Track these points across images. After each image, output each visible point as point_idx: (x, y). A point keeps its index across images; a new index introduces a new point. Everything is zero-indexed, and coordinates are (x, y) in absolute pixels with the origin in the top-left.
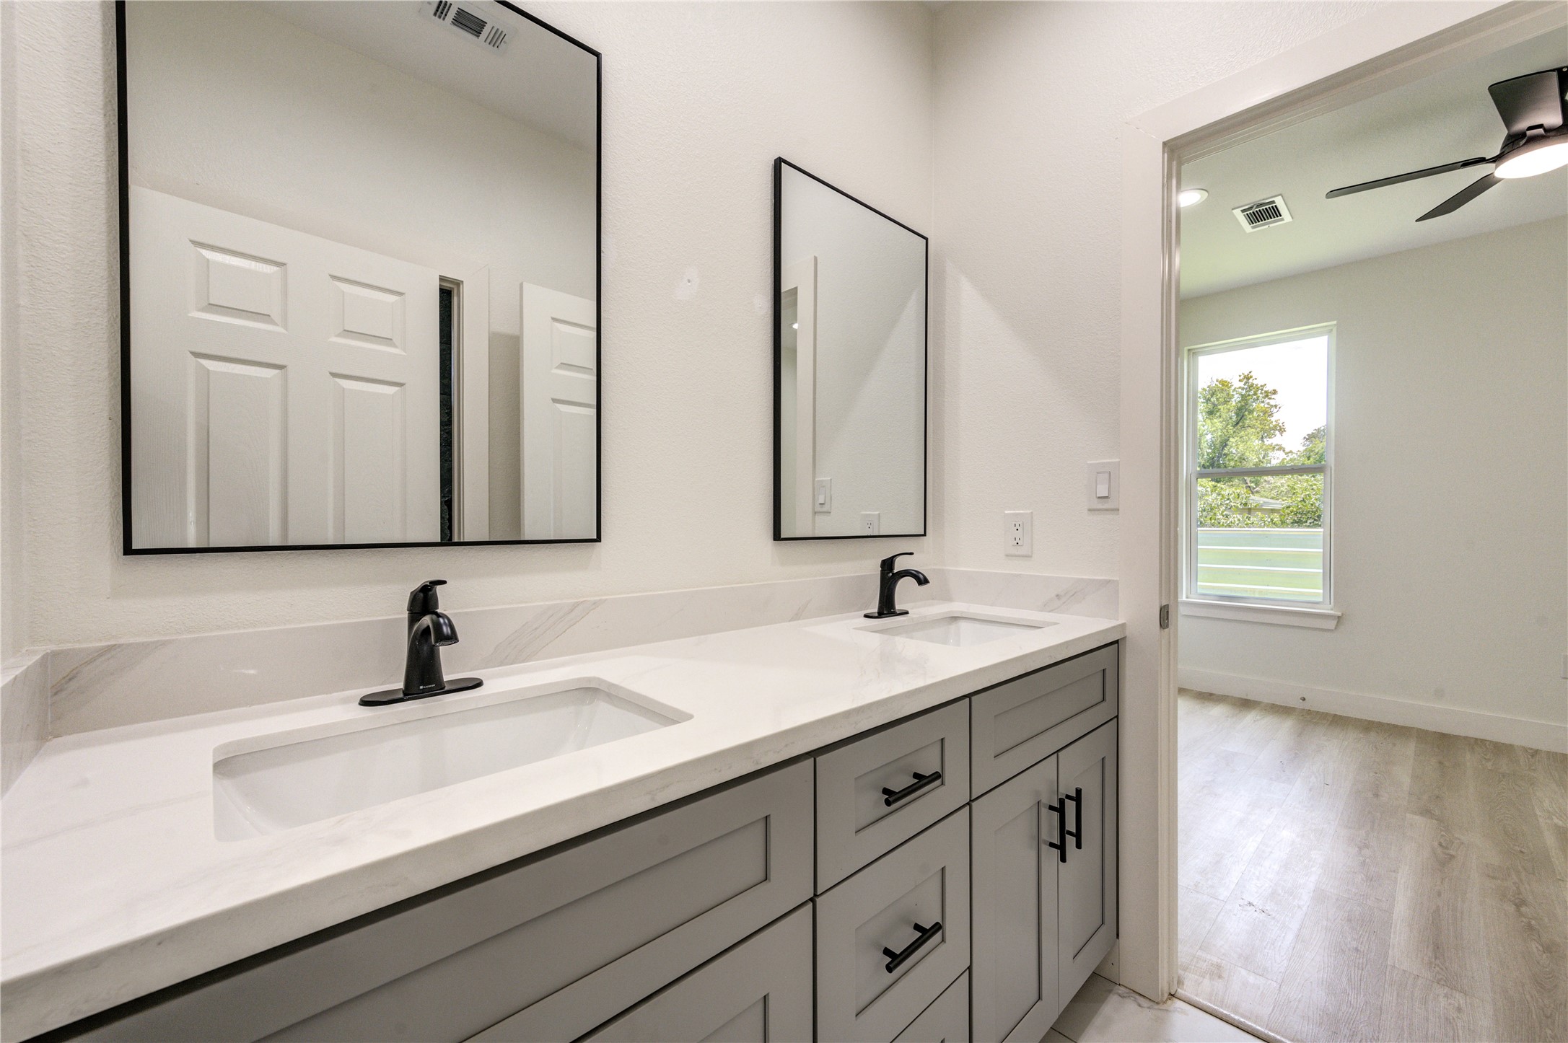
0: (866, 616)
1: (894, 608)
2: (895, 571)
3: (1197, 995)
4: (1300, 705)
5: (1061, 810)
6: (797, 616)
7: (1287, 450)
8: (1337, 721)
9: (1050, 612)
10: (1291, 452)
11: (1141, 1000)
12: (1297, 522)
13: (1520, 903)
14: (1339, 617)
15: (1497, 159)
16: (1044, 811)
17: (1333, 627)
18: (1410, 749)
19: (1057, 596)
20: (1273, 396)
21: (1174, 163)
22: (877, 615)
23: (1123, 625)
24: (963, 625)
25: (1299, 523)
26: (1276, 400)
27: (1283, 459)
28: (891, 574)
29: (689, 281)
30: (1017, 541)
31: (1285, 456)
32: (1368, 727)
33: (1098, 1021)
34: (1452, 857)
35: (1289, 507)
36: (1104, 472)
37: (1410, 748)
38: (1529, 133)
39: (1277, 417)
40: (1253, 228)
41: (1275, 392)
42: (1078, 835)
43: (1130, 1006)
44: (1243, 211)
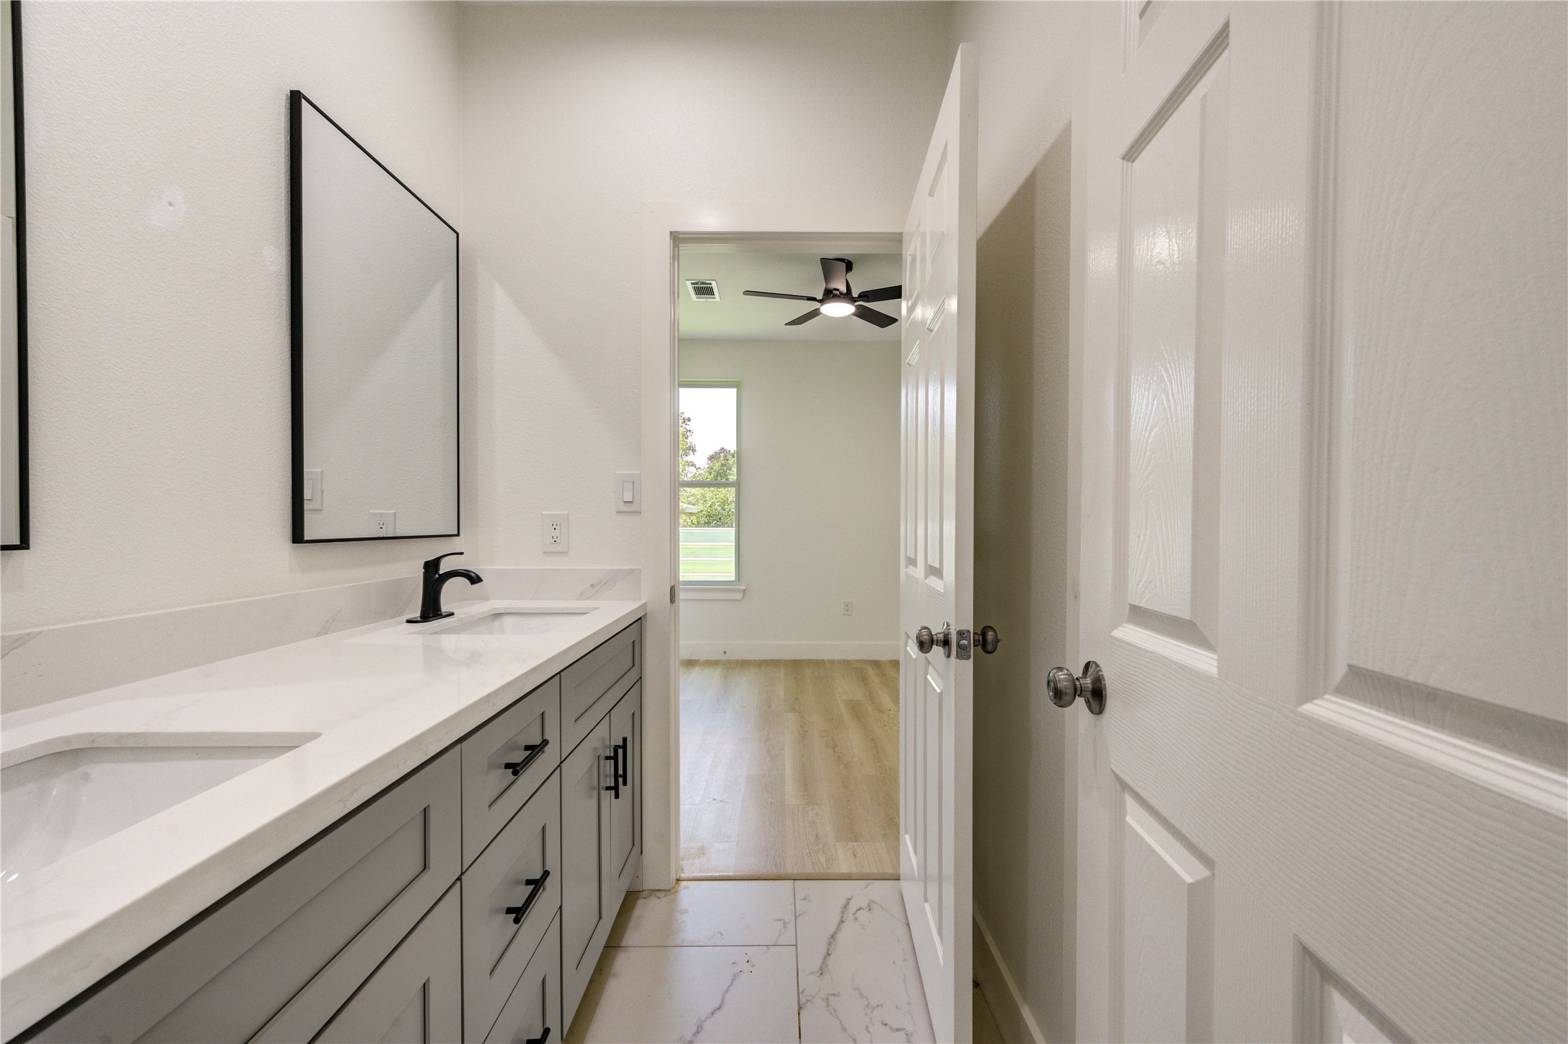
0: (408, 621)
1: (440, 610)
2: (441, 572)
3: (693, 873)
4: (723, 658)
5: (615, 758)
6: (325, 630)
7: (697, 467)
8: (744, 664)
9: (585, 600)
10: (700, 468)
11: (658, 894)
12: (707, 523)
13: (835, 747)
14: (744, 590)
15: (822, 301)
16: (602, 761)
17: (740, 598)
18: (781, 673)
19: (592, 585)
20: (688, 423)
21: (676, 249)
22: (419, 619)
23: (645, 605)
24: (508, 620)
25: (708, 524)
26: (691, 426)
27: (695, 473)
28: (437, 576)
29: (170, 204)
30: (555, 539)
31: (696, 471)
32: (761, 664)
33: (632, 924)
34: (806, 731)
35: (702, 511)
36: (629, 482)
37: (782, 671)
38: (834, 292)
39: (692, 439)
40: (697, 298)
41: (689, 420)
42: (624, 776)
43: (653, 901)
44: (692, 284)
